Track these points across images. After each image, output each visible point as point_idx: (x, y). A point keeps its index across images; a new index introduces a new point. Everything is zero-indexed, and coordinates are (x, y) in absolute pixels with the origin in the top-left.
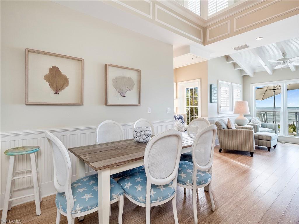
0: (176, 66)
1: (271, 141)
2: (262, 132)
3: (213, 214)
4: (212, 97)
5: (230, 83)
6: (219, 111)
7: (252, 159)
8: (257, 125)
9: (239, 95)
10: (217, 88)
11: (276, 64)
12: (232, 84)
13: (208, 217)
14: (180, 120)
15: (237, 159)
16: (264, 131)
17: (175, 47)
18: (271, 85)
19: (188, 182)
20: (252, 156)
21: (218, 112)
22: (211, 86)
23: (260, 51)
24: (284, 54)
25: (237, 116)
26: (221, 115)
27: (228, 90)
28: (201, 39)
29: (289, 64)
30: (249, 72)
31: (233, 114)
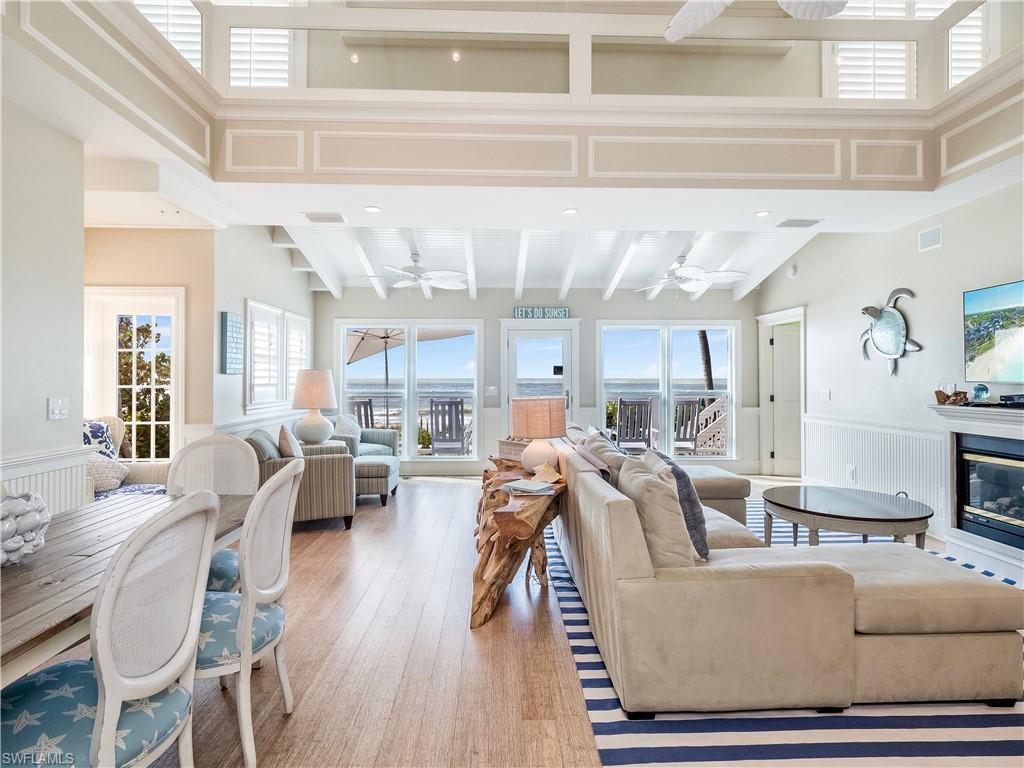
0: (91, 220)
1: (389, 478)
2: (367, 456)
3: (291, 721)
4: (228, 355)
5: (280, 312)
6: (248, 403)
7: (349, 536)
8: (351, 436)
9: (304, 351)
10: (243, 326)
11: (399, 278)
12: (287, 314)
13: (278, 737)
14: (94, 442)
15: (314, 543)
16: (369, 454)
17: (89, 149)
18: (378, 326)
19: (226, 652)
20: (348, 527)
21: (244, 406)
22: (224, 316)
23: (363, 235)
24: (415, 256)
25: (303, 417)
26: (253, 414)
27: (275, 333)
28: (203, 155)
29: (422, 282)
30: (331, 285)
31: (291, 407)
